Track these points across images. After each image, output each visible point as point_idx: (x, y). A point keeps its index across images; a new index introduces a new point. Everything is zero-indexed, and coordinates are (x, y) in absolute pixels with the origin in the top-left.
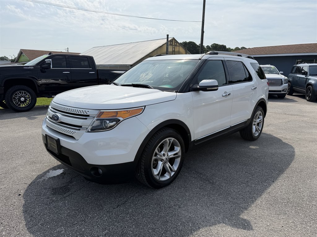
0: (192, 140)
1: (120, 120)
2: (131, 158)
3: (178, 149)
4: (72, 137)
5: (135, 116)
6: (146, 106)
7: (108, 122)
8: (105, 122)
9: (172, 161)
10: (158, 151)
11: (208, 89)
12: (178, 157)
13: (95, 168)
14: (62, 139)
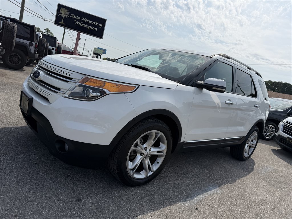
0: (182, 141)
1: (105, 93)
2: (106, 141)
3: (164, 147)
4: (46, 99)
5: (125, 93)
6: (140, 85)
7: (91, 91)
8: (88, 91)
9: (153, 158)
10: (140, 142)
11: (213, 88)
12: (161, 156)
13: (62, 141)
14: (35, 98)
